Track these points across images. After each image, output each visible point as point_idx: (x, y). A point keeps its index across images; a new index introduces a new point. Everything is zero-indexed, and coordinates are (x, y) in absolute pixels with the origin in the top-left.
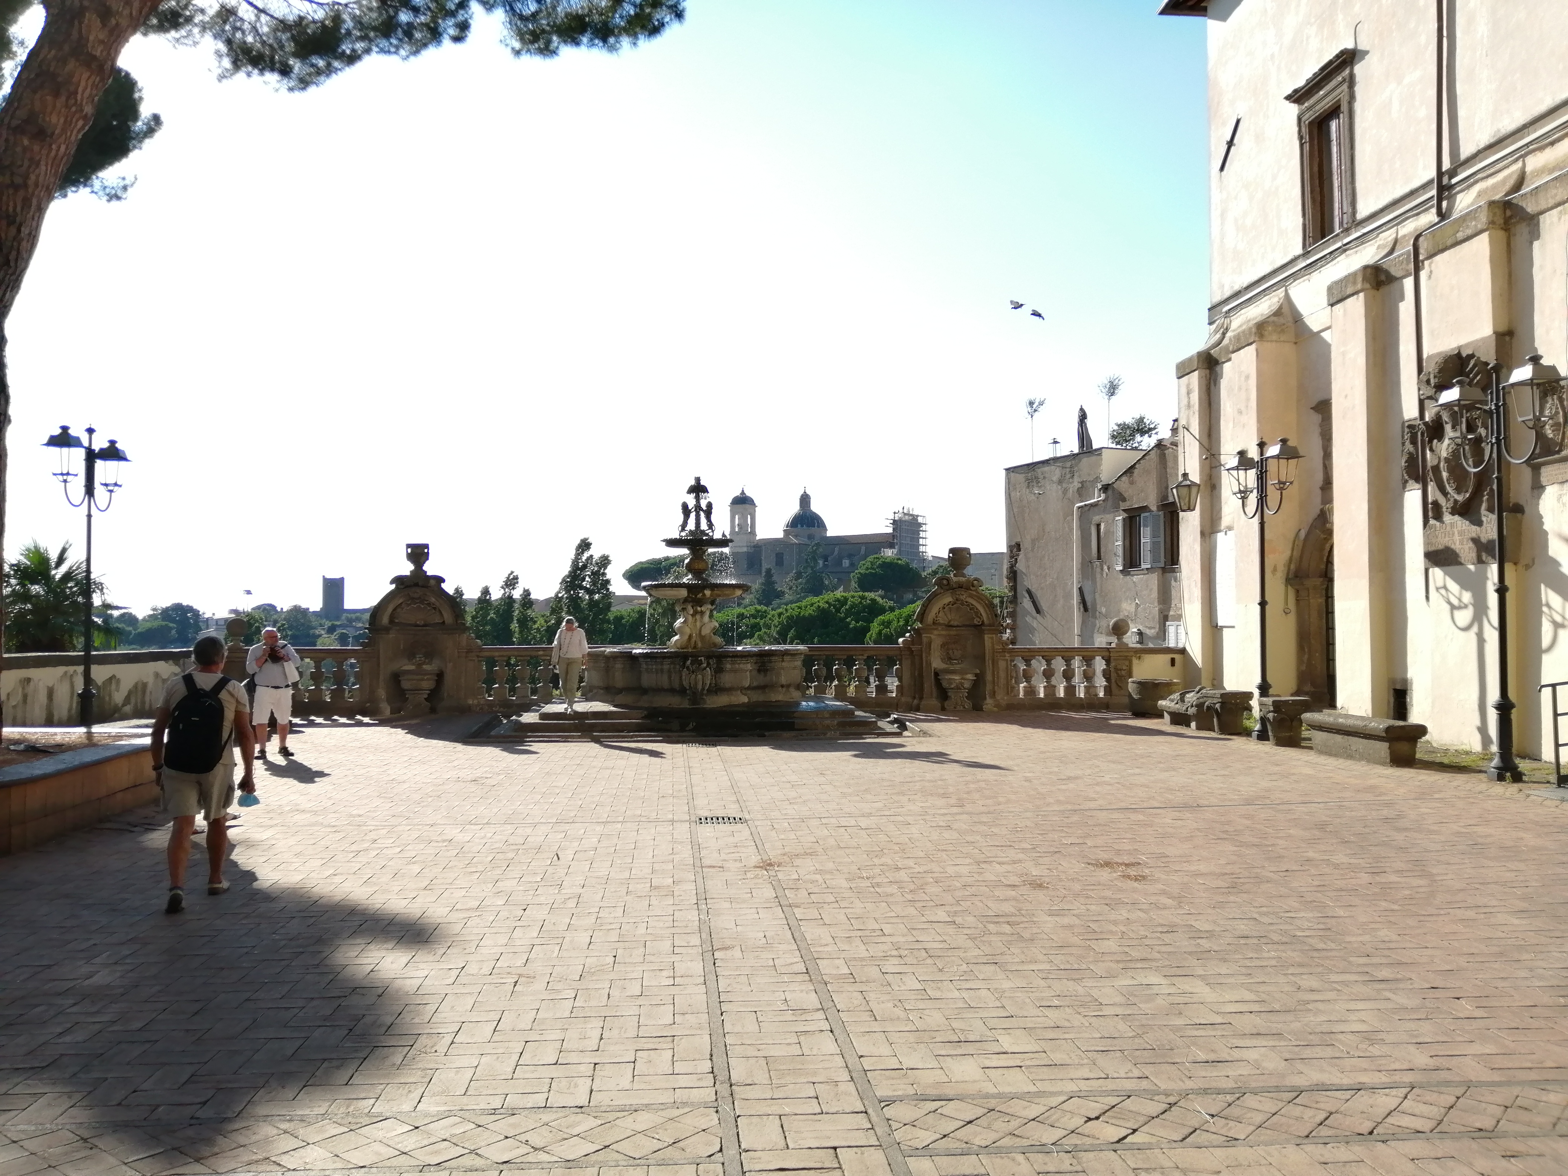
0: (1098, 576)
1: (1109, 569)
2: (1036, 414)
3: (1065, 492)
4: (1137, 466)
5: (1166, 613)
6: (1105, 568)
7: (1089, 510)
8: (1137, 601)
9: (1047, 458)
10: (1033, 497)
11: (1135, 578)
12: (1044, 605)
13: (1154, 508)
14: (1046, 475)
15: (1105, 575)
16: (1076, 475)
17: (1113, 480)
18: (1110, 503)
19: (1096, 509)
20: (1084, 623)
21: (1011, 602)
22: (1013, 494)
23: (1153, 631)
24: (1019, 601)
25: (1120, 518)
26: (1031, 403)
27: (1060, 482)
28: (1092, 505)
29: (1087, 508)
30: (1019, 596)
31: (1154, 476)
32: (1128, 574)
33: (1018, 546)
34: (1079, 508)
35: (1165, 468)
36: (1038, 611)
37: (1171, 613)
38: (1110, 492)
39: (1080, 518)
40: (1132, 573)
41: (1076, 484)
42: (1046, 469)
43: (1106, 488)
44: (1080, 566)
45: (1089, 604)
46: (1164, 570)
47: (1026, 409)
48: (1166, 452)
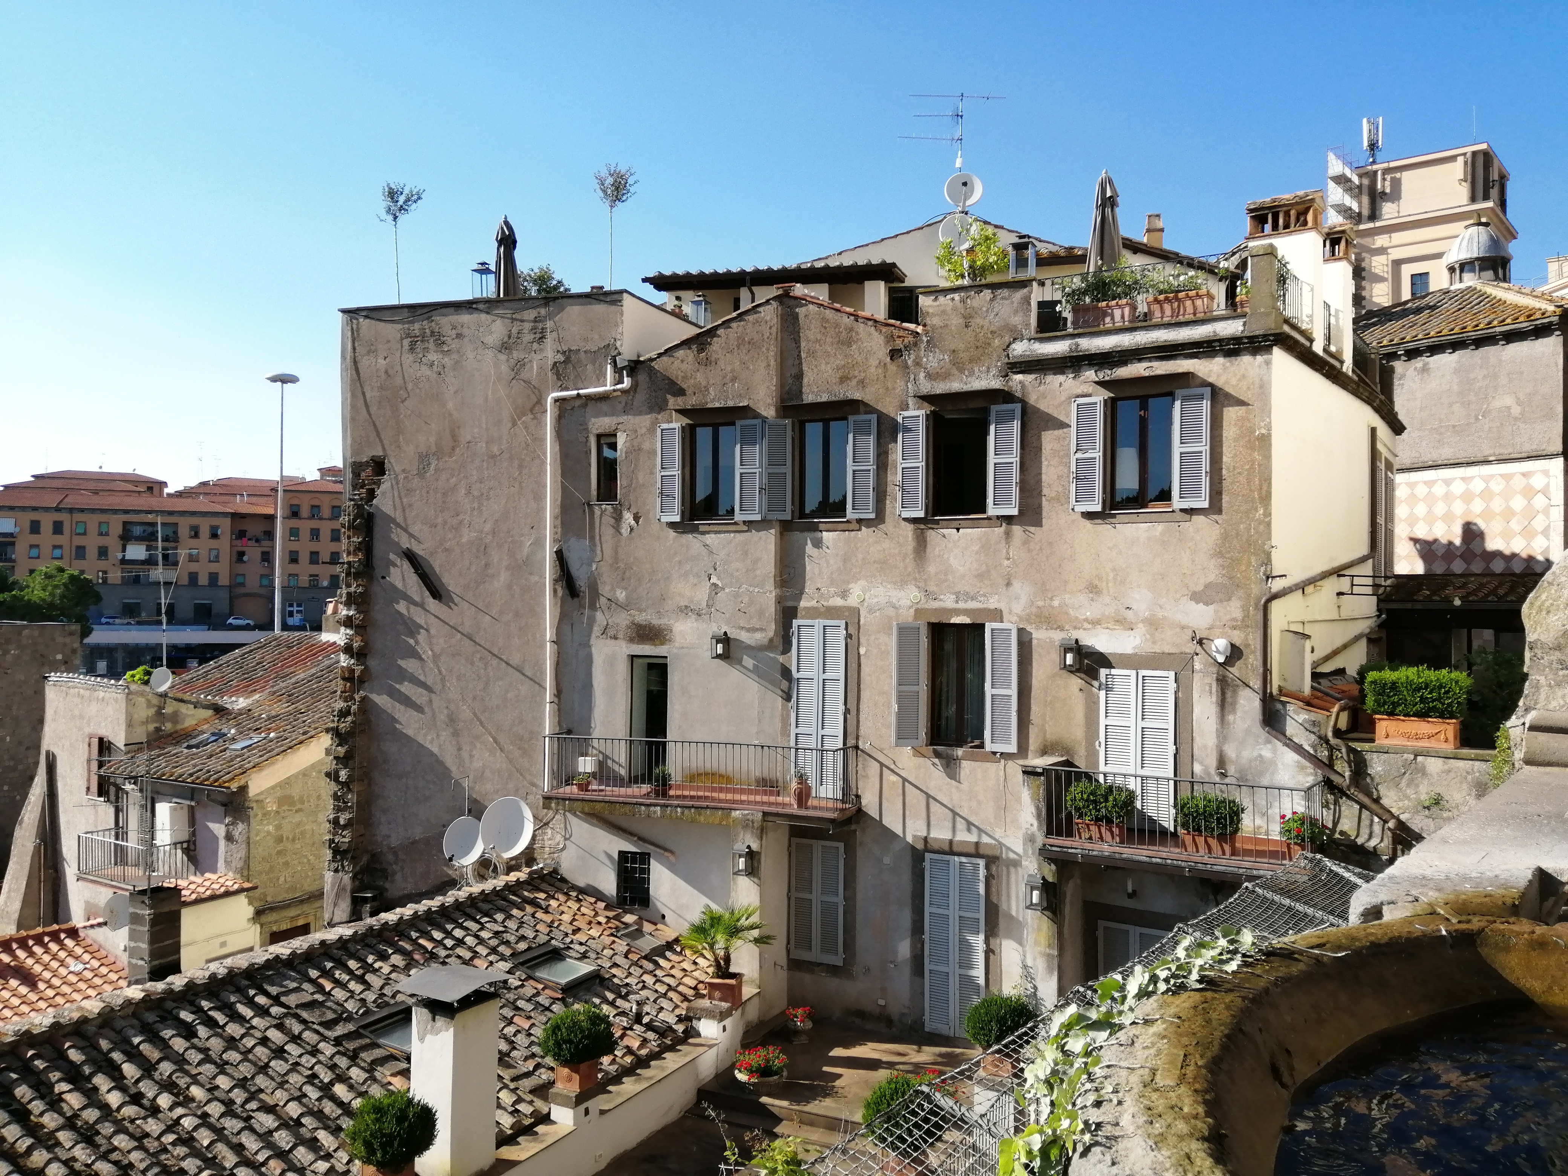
0: (607, 533)
1: (637, 518)
2: (403, 218)
3: (518, 367)
4: (720, 332)
5: (790, 604)
6: (628, 517)
7: (585, 406)
8: (714, 580)
9: (469, 297)
10: (425, 371)
11: (710, 539)
12: (450, 581)
13: (769, 412)
14: (465, 331)
15: (625, 531)
16: (550, 338)
17: (653, 355)
18: (641, 396)
19: (604, 406)
20: (564, 620)
21: (357, 576)
22: (365, 363)
23: (758, 636)
24: (378, 572)
25: (676, 425)
26: (392, 194)
27: (505, 347)
28: (590, 398)
29: (578, 403)
30: (377, 561)
31: (771, 353)
32: (695, 530)
33: (379, 467)
34: (556, 400)
35: (797, 341)
36: (436, 591)
37: (803, 604)
38: (642, 377)
39: (560, 418)
40: (701, 528)
41: (550, 353)
42: (465, 318)
43: (635, 367)
44: (558, 510)
45: (581, 582)
46: (786, 527)
47: (381, 204)
48: (801, 311)
